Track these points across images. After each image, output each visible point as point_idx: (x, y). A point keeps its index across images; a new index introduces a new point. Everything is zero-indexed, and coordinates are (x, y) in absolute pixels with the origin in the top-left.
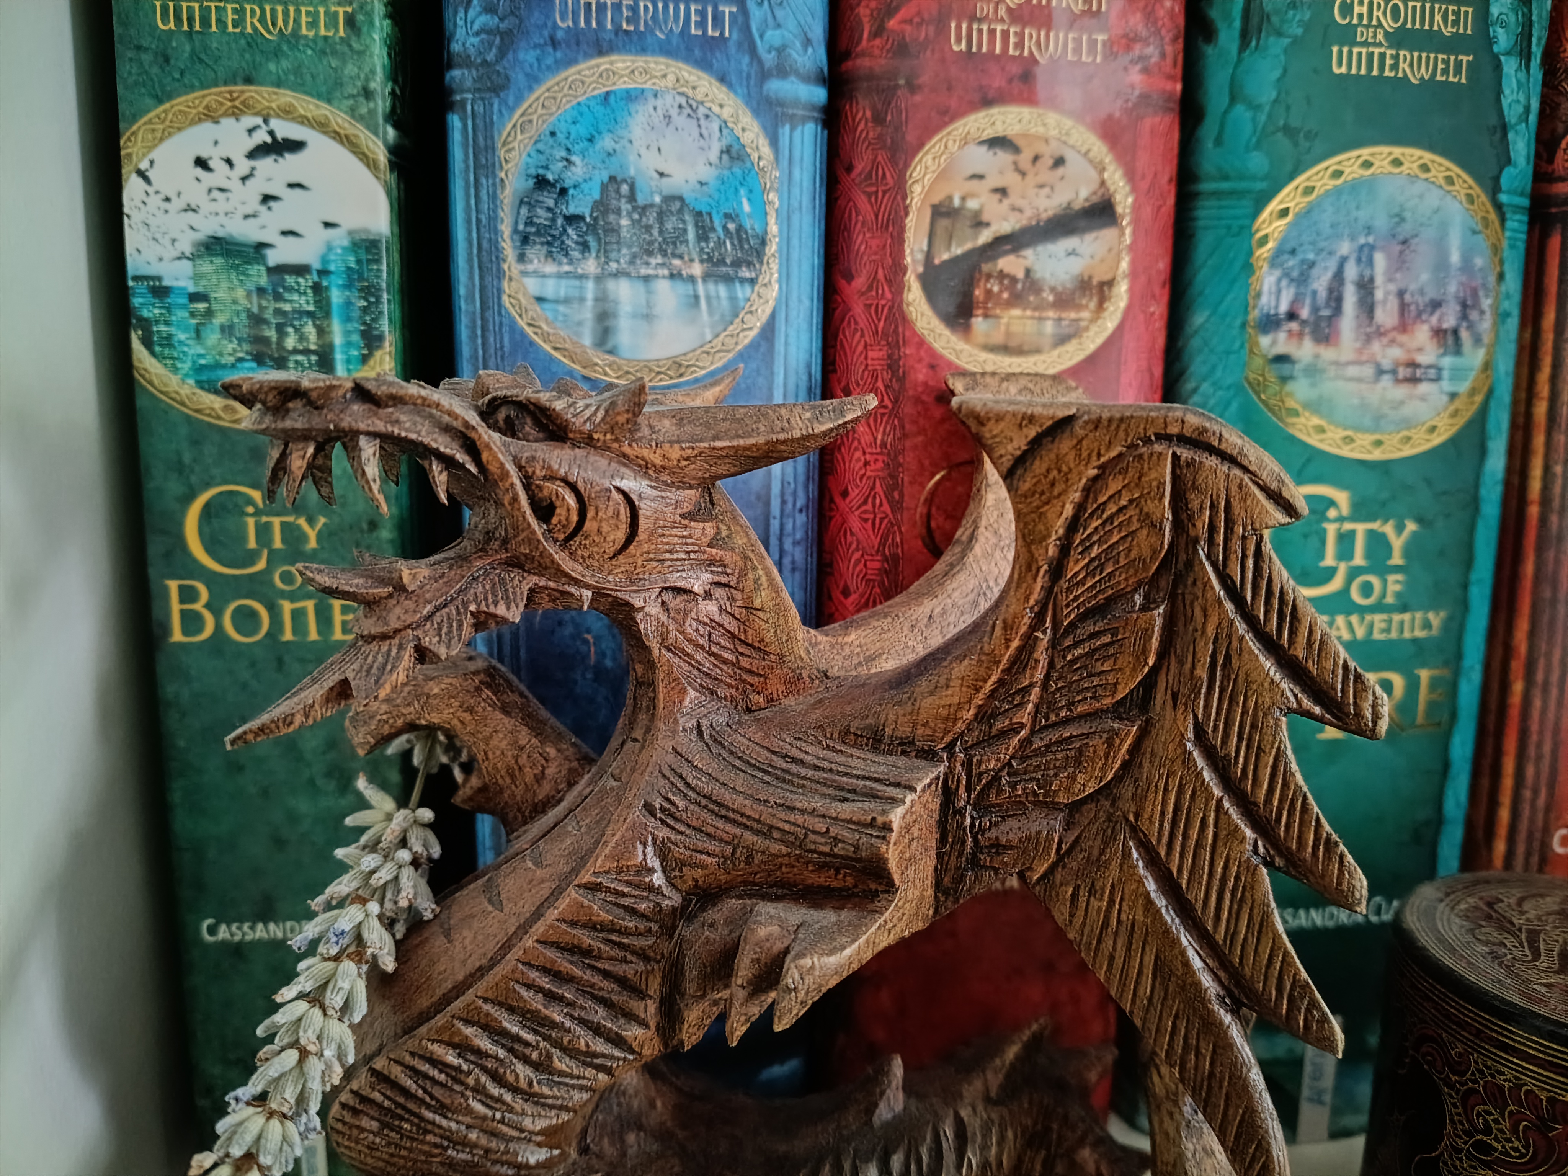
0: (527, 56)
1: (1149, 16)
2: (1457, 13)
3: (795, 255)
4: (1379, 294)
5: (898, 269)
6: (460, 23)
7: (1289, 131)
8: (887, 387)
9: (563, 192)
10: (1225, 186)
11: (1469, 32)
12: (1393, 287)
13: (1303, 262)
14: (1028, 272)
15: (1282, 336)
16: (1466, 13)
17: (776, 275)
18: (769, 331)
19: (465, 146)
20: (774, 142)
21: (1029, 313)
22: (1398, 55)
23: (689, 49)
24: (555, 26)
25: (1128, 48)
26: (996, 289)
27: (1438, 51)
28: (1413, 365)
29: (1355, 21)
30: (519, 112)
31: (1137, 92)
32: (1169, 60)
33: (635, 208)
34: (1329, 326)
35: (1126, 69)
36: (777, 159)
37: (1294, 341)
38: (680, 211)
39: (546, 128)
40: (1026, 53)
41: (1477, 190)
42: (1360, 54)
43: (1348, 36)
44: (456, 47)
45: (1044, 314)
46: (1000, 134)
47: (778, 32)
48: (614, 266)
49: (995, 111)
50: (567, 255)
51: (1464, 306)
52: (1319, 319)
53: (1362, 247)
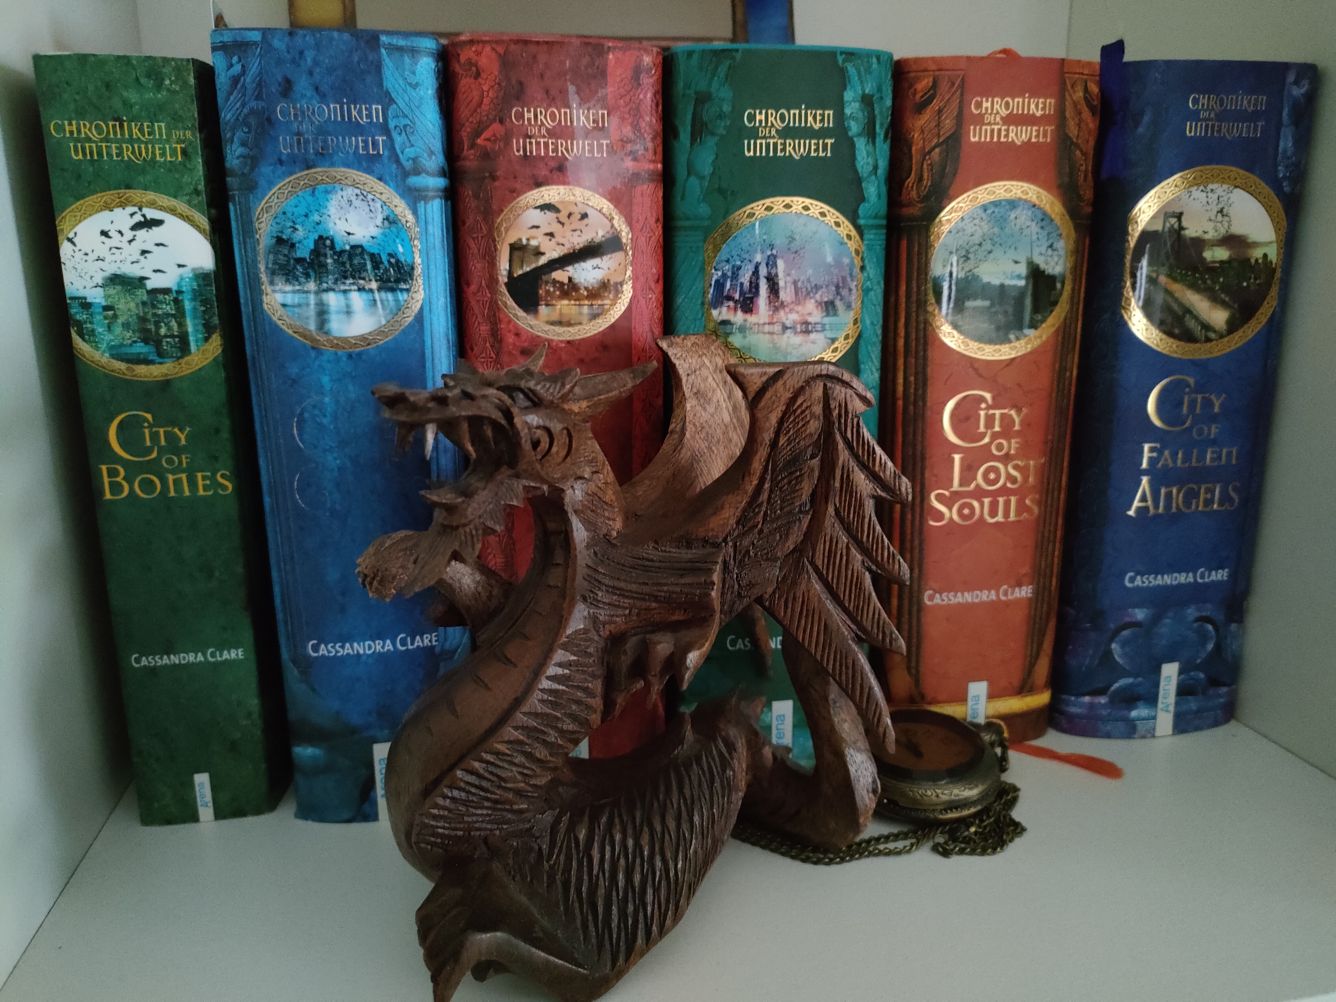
0: (266, 170)
1: (636, 127)
2: (823, 115)
3: (433, 274)
4: (781, 283)
5: (493, 280)
6: (229, 151)
7: (721, 191)
8: (492, 346)
9: (293, 245)
10: (687, 223)
11: (831, 125)
12: (789, 279)
13: (734, 266)
14: (570, 279)
15: (724, 309)
16: (829, 115)
17: (422, 287)
18: (419, 318)
19: (237, 222)
20: (415, 212)
21: (573, 302)
22: (785, 143)
23: (360, 163)
24: (281, 153)
25: (623, 147)
26: (552, 289)
27: (811, 139)
28: (807, 323)
29: (757, 124)
30: (264, 201)
31: (631, 172)
32: (651, 152)
33: (335, 253)
34: (752, 302)
35: (622, 159)
36: (417, 221)
37: (732, 312)
38: (362, 254)
39: (280, 210)
40: (560, 154)
41: (842, 219)
42: (761, 144)
43: (754, 134)
44: (228, 165)
45: (582, 303)
46: (548, 202)
47: (412, 149)
48: (325, 285)
49: (543, 189)
50: (297, 280)
51: (837, 287)
52: (745, 299)
53: (769, 257)
